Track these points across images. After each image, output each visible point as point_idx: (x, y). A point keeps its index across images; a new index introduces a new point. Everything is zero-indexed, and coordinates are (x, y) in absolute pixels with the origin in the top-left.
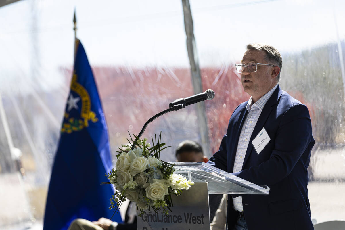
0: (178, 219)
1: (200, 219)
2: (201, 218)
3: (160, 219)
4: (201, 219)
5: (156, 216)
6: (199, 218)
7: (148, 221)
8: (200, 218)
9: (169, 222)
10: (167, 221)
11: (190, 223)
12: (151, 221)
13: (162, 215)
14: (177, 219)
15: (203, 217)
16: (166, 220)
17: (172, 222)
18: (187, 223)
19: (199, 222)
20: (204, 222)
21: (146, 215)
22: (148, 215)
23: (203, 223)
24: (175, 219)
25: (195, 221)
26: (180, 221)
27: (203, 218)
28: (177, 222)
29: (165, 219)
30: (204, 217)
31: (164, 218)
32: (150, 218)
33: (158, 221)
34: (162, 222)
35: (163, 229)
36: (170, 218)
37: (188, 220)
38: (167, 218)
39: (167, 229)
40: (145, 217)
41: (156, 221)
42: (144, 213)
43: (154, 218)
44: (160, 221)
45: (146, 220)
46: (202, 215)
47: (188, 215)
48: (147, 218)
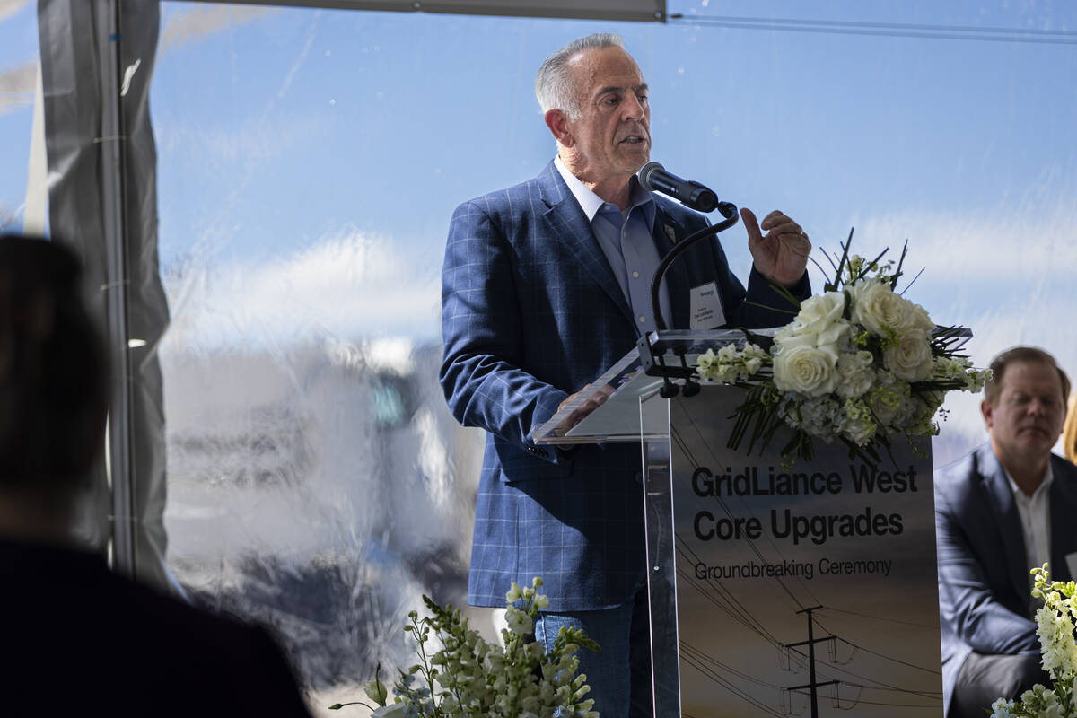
0: (829, 483)
1: (904, 479)
2: (908, 477)
3: (760, 488)
4: (907, 480)
5: (747, 479)
6: (900, 477)
7: (719, 494)
8: (904, 476)
9: (796, 492)
10: (788, 491)
11: (870, 490)
12: (730, 493)
13: (772, 477)
14: (824, 483)
15: (912, 473)
16: (784, 489)
17: (806, 492)
18: (858, 490)
19: (900, 486)
20: (916, 485)
21: (710, 479)
22: (717, 477)
23: (914, 489)
24: (819, 483)
25: (885, 486)
26: (834, 487)
27: (915, 479)
28: (826, 491)
29: (779, 486)
30: (916, 474)
31: (776, 483)
32: (724, 485)
33: (757, 492)
34: (772, 493)
35: (774, 512)
36: (801, 481)
37: (864, 483)
38: (788, 483)
39: (787, 512)
40: (706, 483)
41: (747, 492)
42: (701, 474)
43: (742, 485)
44: (764, 492)
45: (710, 492)
46: (911, 467)
47: (863, 470)
48: (714, 485)
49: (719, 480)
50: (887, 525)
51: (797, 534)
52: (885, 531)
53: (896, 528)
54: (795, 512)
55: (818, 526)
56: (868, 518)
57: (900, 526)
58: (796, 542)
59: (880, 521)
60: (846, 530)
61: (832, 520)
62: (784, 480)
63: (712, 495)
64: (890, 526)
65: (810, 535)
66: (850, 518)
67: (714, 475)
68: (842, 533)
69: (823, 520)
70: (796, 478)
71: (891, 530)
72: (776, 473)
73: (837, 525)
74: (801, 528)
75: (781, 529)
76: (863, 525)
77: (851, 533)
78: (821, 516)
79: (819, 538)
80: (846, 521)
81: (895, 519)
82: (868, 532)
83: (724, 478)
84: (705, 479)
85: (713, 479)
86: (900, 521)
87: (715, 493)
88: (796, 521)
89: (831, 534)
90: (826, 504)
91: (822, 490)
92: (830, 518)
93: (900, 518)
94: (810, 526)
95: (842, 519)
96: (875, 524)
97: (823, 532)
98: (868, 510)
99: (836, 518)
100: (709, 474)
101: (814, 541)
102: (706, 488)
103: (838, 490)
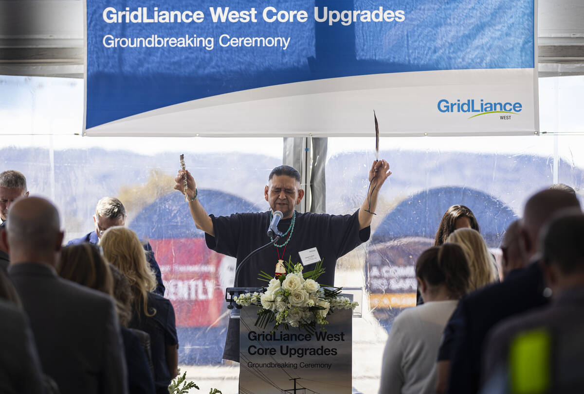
0: (306, 337)
3: (276, 338)
4: (340, 337)
5: (271, 336)
6: (337, 336)
7: (259, 340)
8: (339, 335)
9: (291, 340)
10: (288, 340)
11: (324, 340)
12: (263, 340)
14: (303, 337)
15: (342, 335)
17: (296, 340)
18: (318, 339)
19: (337, 339)
20: (344, 339)
22: (258, 335)
24: (301, 337)
25: (330, 339)
26: (308, 339)
27: (344, 336)
28: (304, 340)
31: (283, 337)
32: (261, 337)
33: (275, 340)
34: (281, 340)
35: (281, 347)
36: (294, 337)
37: (321, 338)
38: (288, 337)
39: (287, 347)
41: (271, 339)
42: (252, 333)
43: (269, 337)
44: (278, 340)
45: (255, 339)
46: (342, 333)
47: (321, 333)
48: (257, 337)
49: (259, 335)
51: (291, 354)
52: (329, 354)
53: (334, 353)
54: (290, 346)
55: (300, 352)
56: (322, 350)
57: (336, 353)
58: (290, 356)
59: (327, 350)
60: (312, 353)
64: (331, 352)
65: (297, 354)
66: (314, 349)
67: (257, 333)
68: (310, 353)
69: (302, 349)
70: (292, 335)
71: (332, 354)
72: (283, 334)
73: (308, 352)
74: (293, 352)
75: (284, 352)
76: (320, 352)
77: (314, 354)
78: (301, 348)
79: (301, 356)
80: (312, 350)
81: (334, 350)
82: (322, 354)
83: (261, 335)
84: (254, 335)
87: (257, 339)
88: (291, 349)
89: (306, 354)
90: (304, 344)
91: (303, 339)
92: (305, 349)
93: (336, 350)
94: (296, 351)
95: (311, 350)
96: (325, 352)
97: (302, 353)
98: (322, 347)
99: (308, 349)
100: (255, 333)
101: (298, 356)
102: (254, 338)
103: (310, 340)
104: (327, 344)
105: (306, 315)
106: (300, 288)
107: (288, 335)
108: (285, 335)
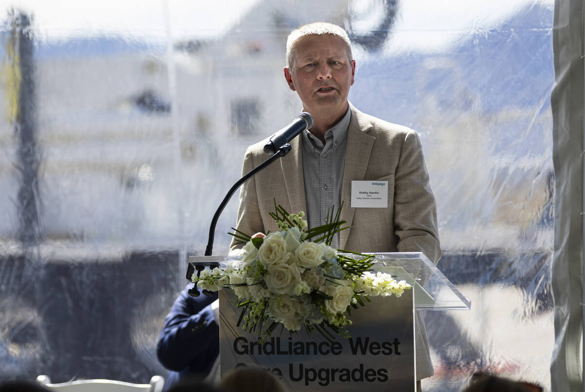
0: (333, 349)
1: (390, 347)
2: (393, 345)
3: (282, 349)
4: (393, 348)
5: (272, 344)
6: (387, 346)
7: (252, 353)
8: (390, 344)
9: (308, 353)
10: (302, 353)
11: (364, 352)
12: (260, 353)
13: (290, 344)
14: (329, 348)
15: (397, 343)
16: (299, 351)
17: (316, 353)
18: (354, 352)
19: (387, 351)
20: (399, 351)
21: (246, 344)
22: (251, 343)
23: (398, 353)
24: (325, 348)
25: (375, 351)
26: (337, 351)
27: (399, 346)
28: (330, 353)
29: (296, 349)
30: (399, 343)
31: (293, 347)
32: (256, 348)
33: (279, 353)
34: (291, 353)
35: (291, 366)
36: (312, 347)
37: (359, 349)
38: (302, 348)
39: (301, 366)
40: (243, 347)
41: (273, 352)
42: (240, 341)
43: (269, 348)
44: (285, 353)
45: (246, 352)
46: (396, 340)
47: (359, 340)
48: (249, 349)
49: (252, 345)
50: (376, 375)
51: (307, 379)
52: (374, 379)
53: (382, 378)
54: (307, 365)
55: (324, 375)
56: (361, 371)
57: (386, 377)
58: (307, 384)
59: (370, 373)
60: (345, 378)
61: (334, 371)
62: (299, 346)
63: (247, 353)
64: (378, 376)
65: (318, 380)
66: (348, 370)
67: (249, 341)
68: (341, 378)
69: (327, 371)
70: (308, 344)
71: (379, 379)
72: (294, 341)
73: (337, 375)
74: (311, 375)
75: (296, 375)
76: (357, 375)
77: (348, 379)
78: (326, 368)
79: (324, 382)
80: (345, 372)
81: (382, 372)
82: (361, 379)
83: (256, 343)
84: (243, 344)
85: (248, 344)
86: (385, 374)
87: (249, 352)
88: (307, 371)
89: (333, 380)
90: (330, 361)
91: (328, 352)
92: (332, 370)
93: (386, 371)
94: (318, 374)
95: (342, 371)
96: (367, 375)
97: (327, 378)
98: (362, 366)
99: (337, 370)
100: (246, 341)
101: (320, 383)
102: (243, 349)
103: (339, 353)
104: (369, 361)
105: (303, 310)
106: (283, 261)
107: (302, 344)
108: (296, 344)
